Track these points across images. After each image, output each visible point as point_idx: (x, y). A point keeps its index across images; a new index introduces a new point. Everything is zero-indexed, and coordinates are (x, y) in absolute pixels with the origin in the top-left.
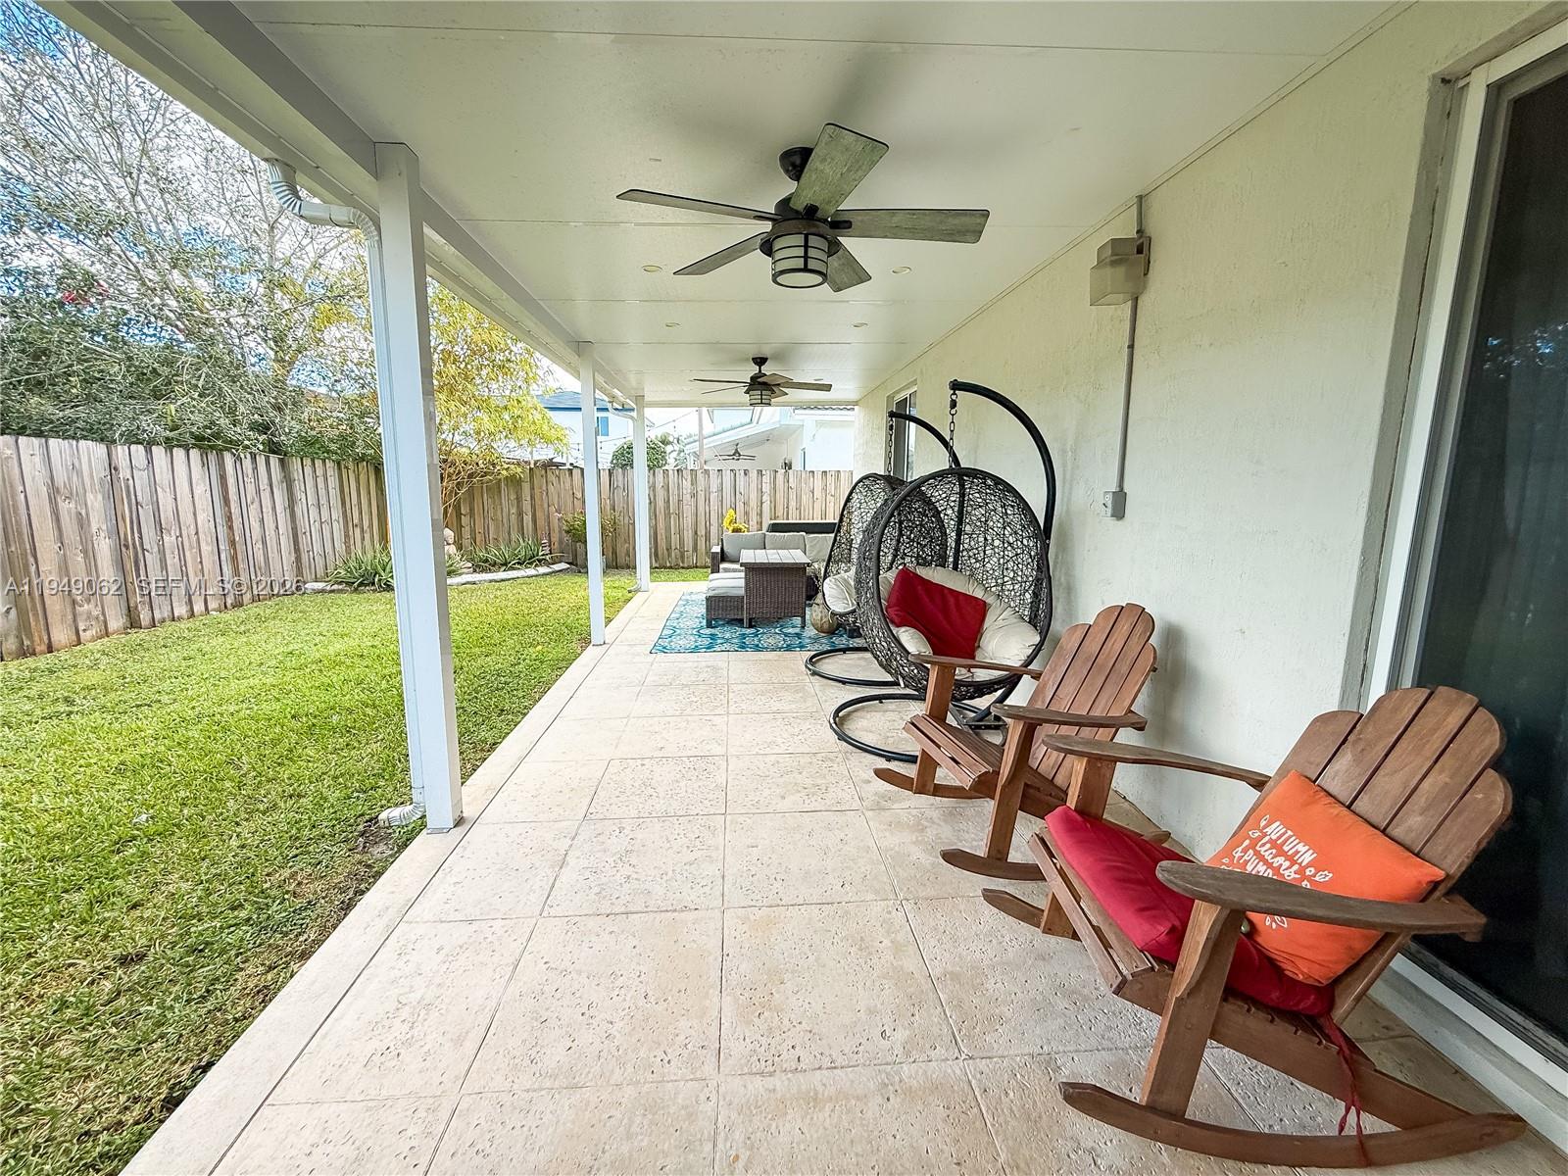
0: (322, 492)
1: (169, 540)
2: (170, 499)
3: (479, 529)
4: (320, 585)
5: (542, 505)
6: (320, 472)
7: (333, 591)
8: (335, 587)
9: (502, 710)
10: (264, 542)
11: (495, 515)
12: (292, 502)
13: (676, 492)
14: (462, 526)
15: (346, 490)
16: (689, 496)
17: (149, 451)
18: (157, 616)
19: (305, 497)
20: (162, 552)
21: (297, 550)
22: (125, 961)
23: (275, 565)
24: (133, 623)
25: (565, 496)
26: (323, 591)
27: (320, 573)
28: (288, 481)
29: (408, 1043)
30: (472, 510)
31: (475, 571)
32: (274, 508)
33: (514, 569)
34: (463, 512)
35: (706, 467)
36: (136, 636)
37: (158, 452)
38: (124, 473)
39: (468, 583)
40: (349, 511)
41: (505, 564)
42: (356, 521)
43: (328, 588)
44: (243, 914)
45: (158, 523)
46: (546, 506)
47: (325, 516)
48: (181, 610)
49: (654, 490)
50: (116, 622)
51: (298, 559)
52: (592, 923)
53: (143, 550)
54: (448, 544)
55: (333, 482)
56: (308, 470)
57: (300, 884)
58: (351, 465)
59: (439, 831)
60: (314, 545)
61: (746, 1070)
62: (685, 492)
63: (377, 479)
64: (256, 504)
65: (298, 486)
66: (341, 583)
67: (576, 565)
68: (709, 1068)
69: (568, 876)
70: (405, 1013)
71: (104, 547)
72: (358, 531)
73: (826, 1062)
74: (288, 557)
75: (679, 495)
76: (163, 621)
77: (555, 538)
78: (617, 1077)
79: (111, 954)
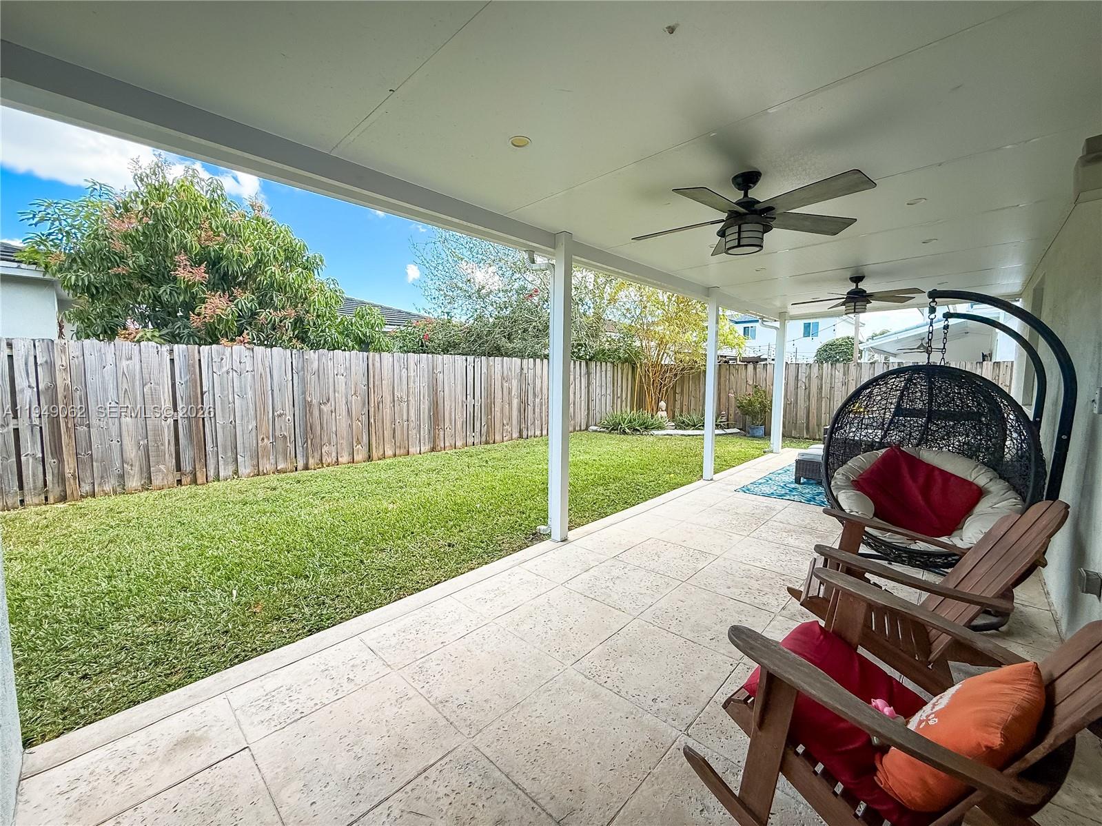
0: (604, 379)
1: (537, 400)
2: (540, 383)
3: (685, 403)
4: (595, 428)
5: (725, 389)
6: (604, 369)
7: (600, 432)
8: (602, 429)
9: (626, 502)
10: (574, 404)
11: (696, 394)
12: (589, 384)
13: (828, 381)
14: (676, 401)
15: (615, 378)
16: (840, 384)
17: (535, 361)
18: (529, 435)
19: (596, 381)
20: (534, 406)
21: (588, 409)
22: (449, 545)
23: (578, 415)
24: (521, 436)
25: (741, 383)
26: (596, 431)
27: (598, 421)
28: (588, 373)
29: (491, 600)
30: (682, 390)
31: (676, 428)
32: (581, 387)
33: (699, 429)
34: (677, 392)
35: (859, 361)
36: (521, 441)
37: (538, 361)
38: (525, 371)
39: (668, 435)
40: (615, 390)
41: (695, 426)
42: (619, 395)
43: (599, 430)
44: (483, 545)
45: (534, 393)
46: (727, 389)
47: (603, 392)
48: (538, 433)
49: (809, 380)
50: (515, 435)
51: (588, 414)
52: (577, 595)
53: (528, 404)
54: (662, 411)
55: (609, 374)
56: (598, 368)
57: (503, 543)
58: (620, 366)
59: (554, 541)
60: (597, 406)
61: (581, 671)
62: (837, 381)
63: (632, 373)
64: (574, 384)
65: (593, 376)
66: (604, 428)
67: (745, 431)
68: (569, 663)
69: (585, 576)
70: (496, 592)
71: (515, 402)
72: (619, 400)
73: (616, 690)
74: (584, 413)
75: (831, 384)
76: (531, 437)
77: (732, 412)
78: (537, 645)
79: (448, 541)
